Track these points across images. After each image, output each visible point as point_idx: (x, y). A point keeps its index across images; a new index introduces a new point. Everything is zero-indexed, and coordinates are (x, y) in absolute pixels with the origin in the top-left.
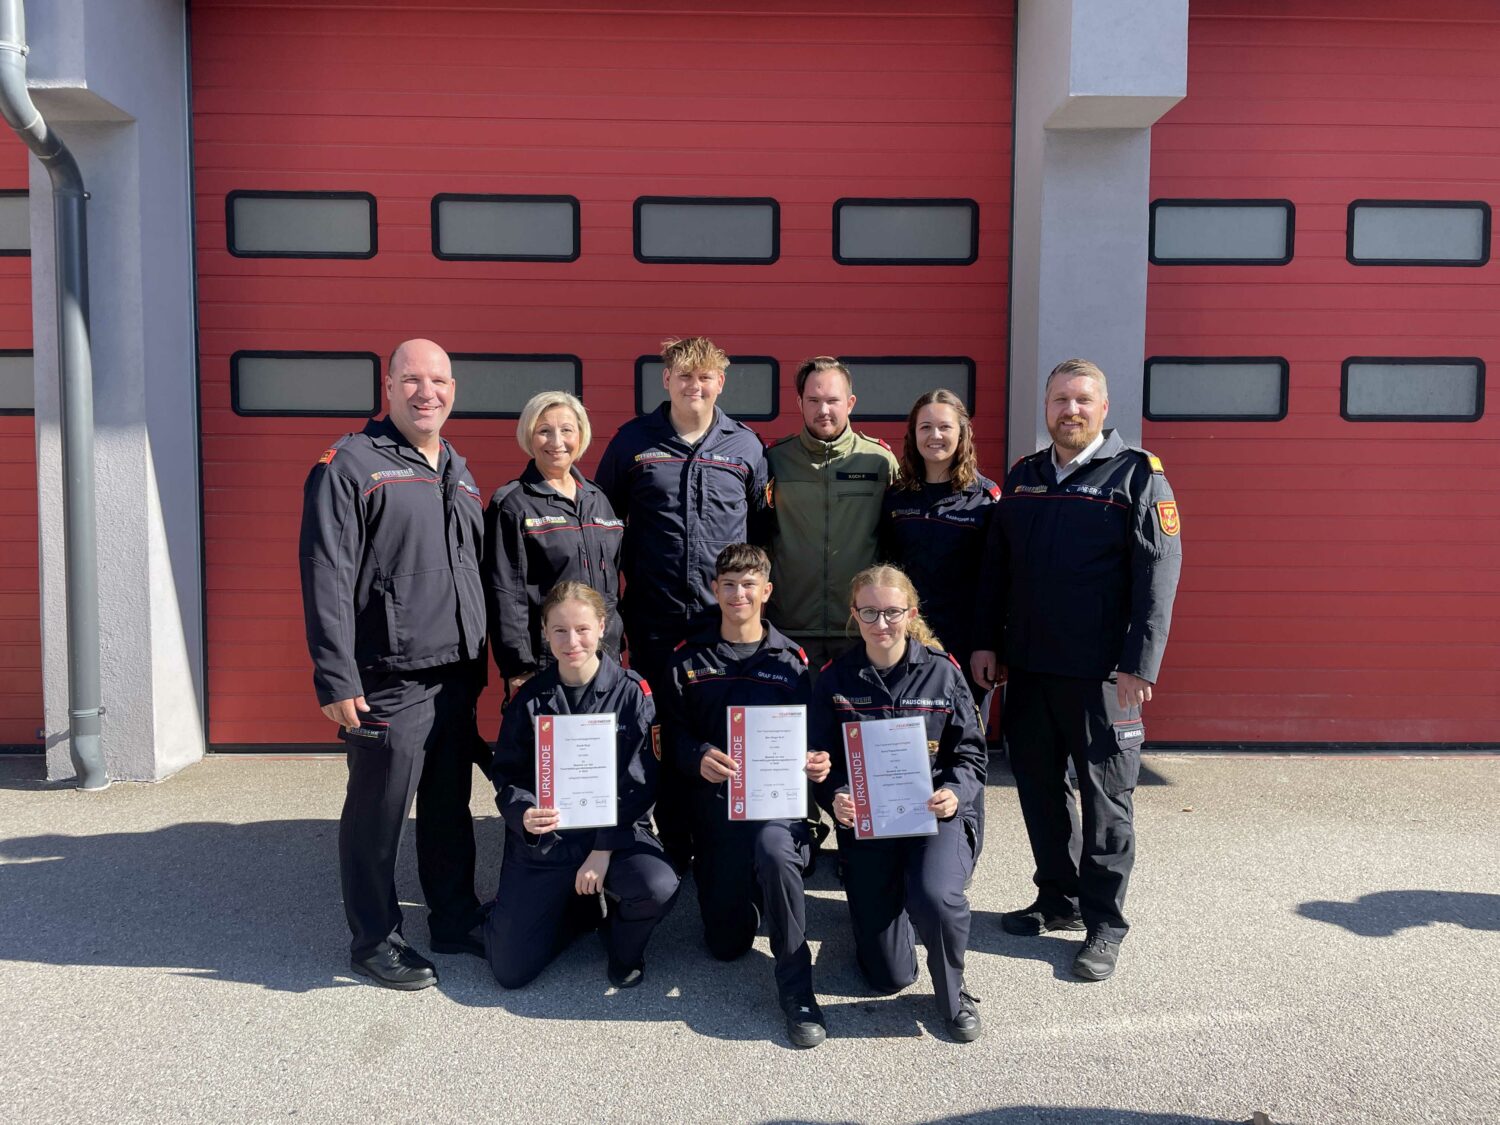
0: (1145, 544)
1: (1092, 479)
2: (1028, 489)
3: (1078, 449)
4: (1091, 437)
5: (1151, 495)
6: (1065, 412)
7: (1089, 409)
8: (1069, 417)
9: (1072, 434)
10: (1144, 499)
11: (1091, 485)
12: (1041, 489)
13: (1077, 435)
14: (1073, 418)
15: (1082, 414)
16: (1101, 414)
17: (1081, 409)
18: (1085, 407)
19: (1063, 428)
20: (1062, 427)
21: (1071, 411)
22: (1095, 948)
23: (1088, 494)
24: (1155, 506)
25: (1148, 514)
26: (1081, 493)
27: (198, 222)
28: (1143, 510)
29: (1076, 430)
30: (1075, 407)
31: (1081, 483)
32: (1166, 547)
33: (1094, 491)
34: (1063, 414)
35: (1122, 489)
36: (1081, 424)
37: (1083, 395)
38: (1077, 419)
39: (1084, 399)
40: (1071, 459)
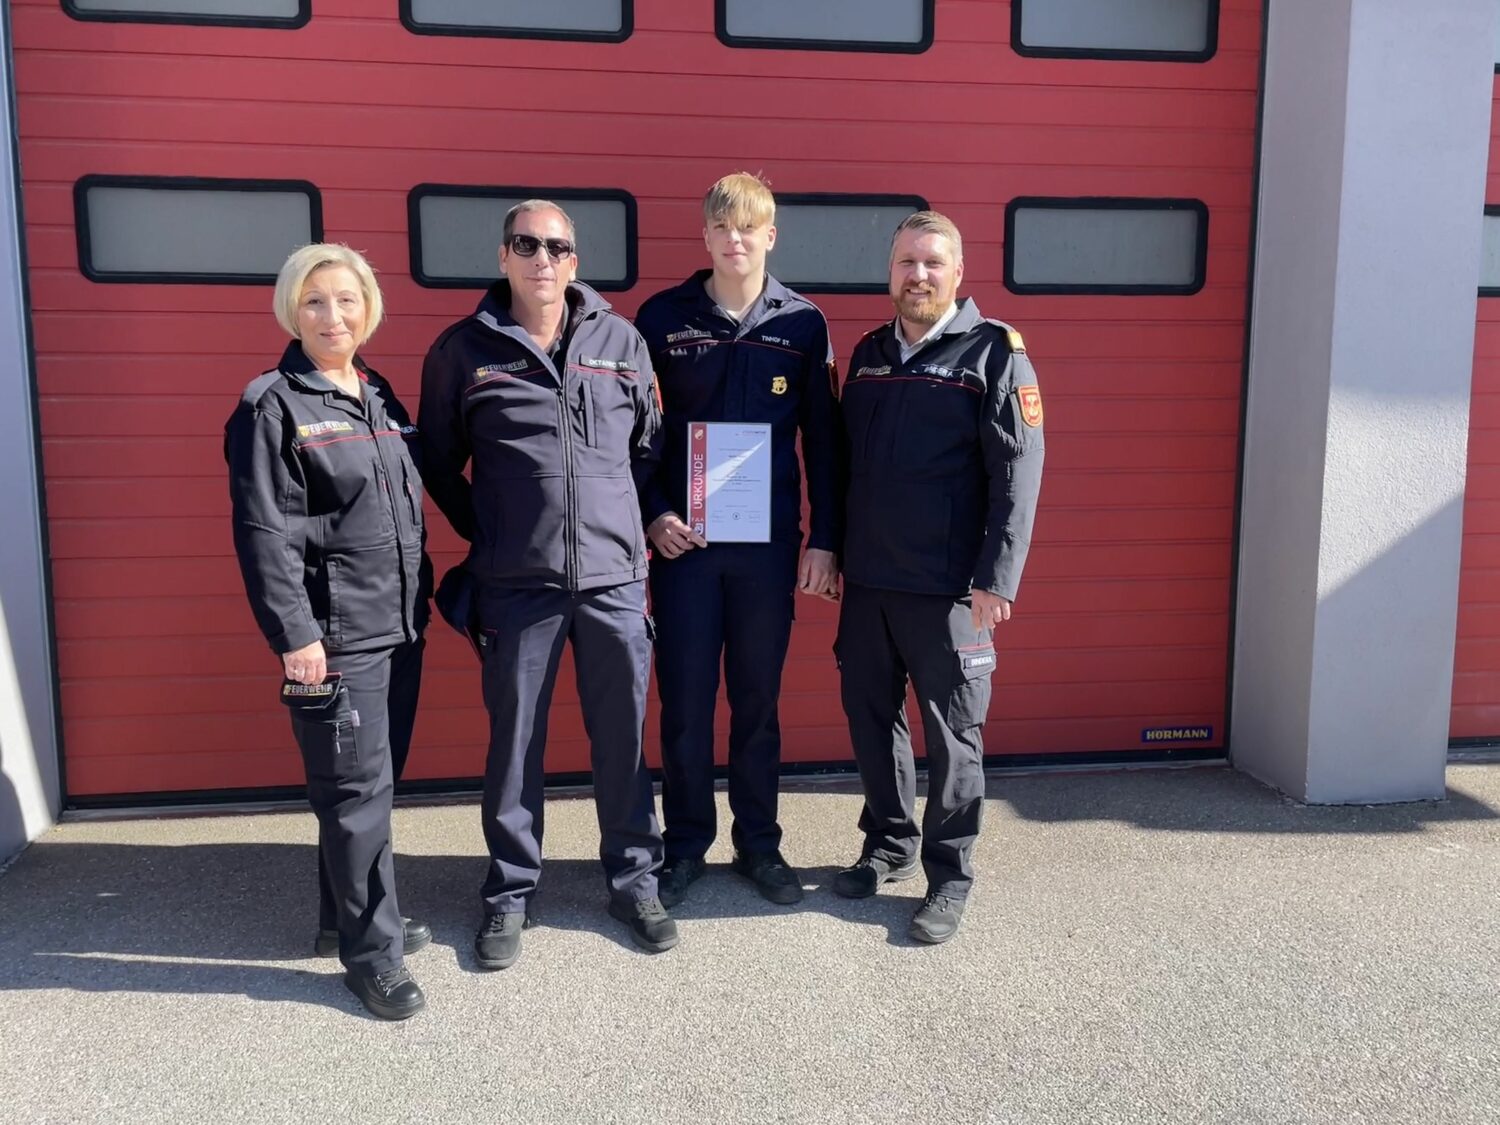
0: (1004, 438)
1: (942, 358)
2: (871, 371)
3: (930, 323)
4: (941, 307)
5: (1011, 378)
6: (911, 277)
7: (940, 273)
8: (915, 284)
9: (920, 306)
10: (1003, 383)
11: (941, 364)
12: (883, 371)
13: (925, 307)
14: (921, 285)
15: (932, 281)
16: (954, 281)
17: (930, 275)
18: (933, 271)
19: (909, 297)
20: (907, 296)
21: (918, 277)
23: (937, 376)
24: (1016, 392)
25: (1008, 399)
26: (929, 374)
28: (1002, 397)
29: (924, 300)
30: (923, 271)
31: (929, 361)
32: (1028, 440)
33: (944, 372)
34: (908, 281)
35: (976, 372)
36: (929, 292)
37: (933, 257)
38: (925, 286)
39: (935, 262)
40: (922, 336)
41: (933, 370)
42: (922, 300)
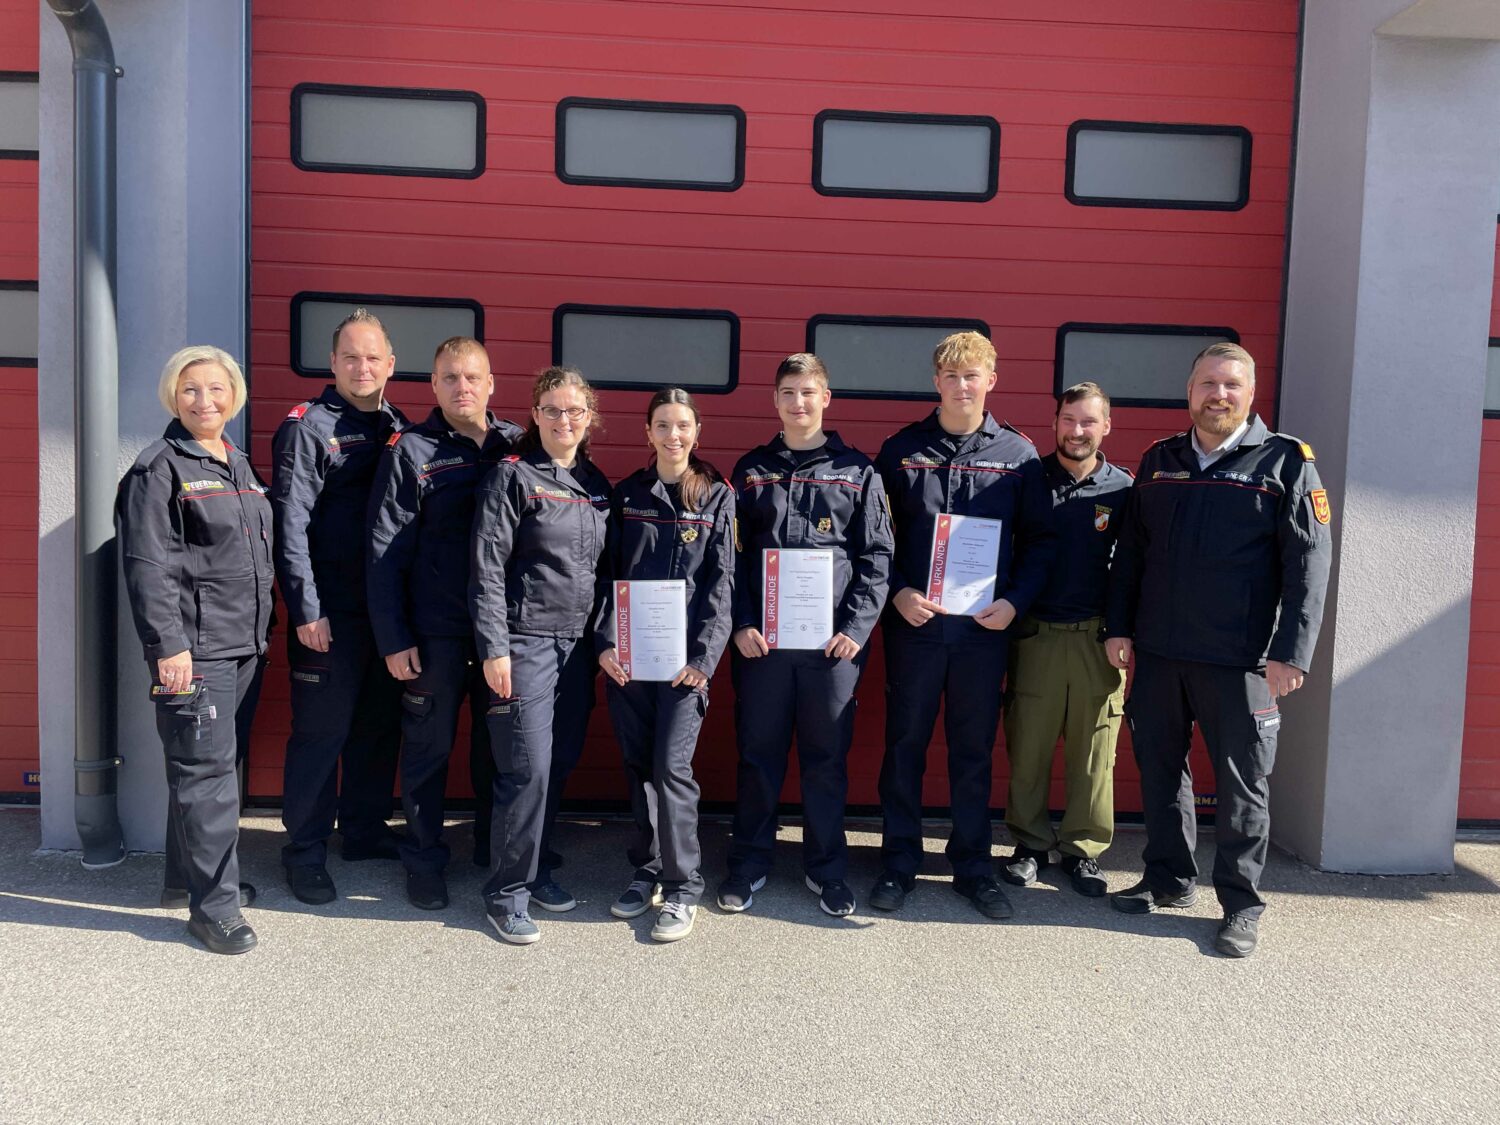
0: (1299, 533)
1: (1239, 465)
2: (1168, 475)
3: (1227, 434)
4: (1237, 423)
5: (1304, 483)
6: (1213, 396)
7: (1237, 393)
8: (1216, 402)
9: (1217, 420)
10: (1298, 487)
11: (1240, 471)
12: (1184, 475)
13: (1224, 422)
14: (1221, 402)
15: (1231, 400)
16: (1248, 401)
17: (1228, 393)
18: (1233, 392)
20: (1207, 412)
21: (1219, 395)
22: (1237, 926)
23: (1238, 481)
24: (1309, 495)
25: (1302, 502)
26: (1230, 480)
27: (255, 122)
28: (1297, 499)
29: (1223, 416)
30: (1223, 391)
31: (1228, 469)
32: (1320, 536)
33: (1244, 478)
34: (1209, 399)
35: (1274, 478)
36: (1227, 409)
37: (1233, 379)
38: (1226, 404)
39: (1233, 384)
40: (1219, 445)
41: (1234, 476)
42: (1221, 416)
